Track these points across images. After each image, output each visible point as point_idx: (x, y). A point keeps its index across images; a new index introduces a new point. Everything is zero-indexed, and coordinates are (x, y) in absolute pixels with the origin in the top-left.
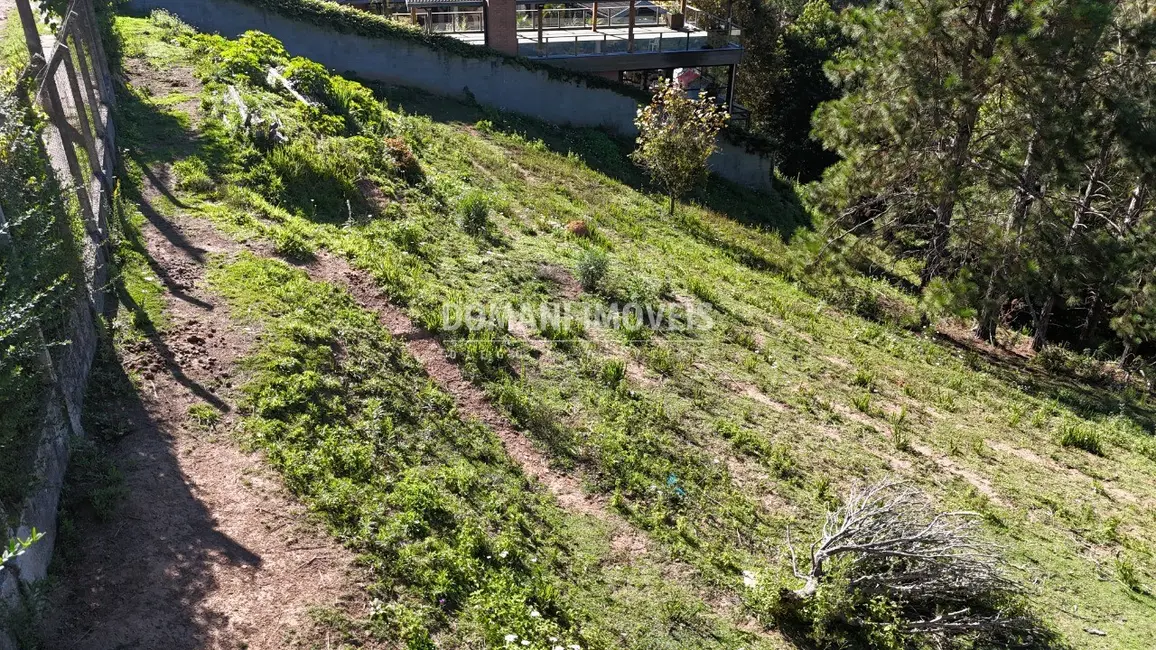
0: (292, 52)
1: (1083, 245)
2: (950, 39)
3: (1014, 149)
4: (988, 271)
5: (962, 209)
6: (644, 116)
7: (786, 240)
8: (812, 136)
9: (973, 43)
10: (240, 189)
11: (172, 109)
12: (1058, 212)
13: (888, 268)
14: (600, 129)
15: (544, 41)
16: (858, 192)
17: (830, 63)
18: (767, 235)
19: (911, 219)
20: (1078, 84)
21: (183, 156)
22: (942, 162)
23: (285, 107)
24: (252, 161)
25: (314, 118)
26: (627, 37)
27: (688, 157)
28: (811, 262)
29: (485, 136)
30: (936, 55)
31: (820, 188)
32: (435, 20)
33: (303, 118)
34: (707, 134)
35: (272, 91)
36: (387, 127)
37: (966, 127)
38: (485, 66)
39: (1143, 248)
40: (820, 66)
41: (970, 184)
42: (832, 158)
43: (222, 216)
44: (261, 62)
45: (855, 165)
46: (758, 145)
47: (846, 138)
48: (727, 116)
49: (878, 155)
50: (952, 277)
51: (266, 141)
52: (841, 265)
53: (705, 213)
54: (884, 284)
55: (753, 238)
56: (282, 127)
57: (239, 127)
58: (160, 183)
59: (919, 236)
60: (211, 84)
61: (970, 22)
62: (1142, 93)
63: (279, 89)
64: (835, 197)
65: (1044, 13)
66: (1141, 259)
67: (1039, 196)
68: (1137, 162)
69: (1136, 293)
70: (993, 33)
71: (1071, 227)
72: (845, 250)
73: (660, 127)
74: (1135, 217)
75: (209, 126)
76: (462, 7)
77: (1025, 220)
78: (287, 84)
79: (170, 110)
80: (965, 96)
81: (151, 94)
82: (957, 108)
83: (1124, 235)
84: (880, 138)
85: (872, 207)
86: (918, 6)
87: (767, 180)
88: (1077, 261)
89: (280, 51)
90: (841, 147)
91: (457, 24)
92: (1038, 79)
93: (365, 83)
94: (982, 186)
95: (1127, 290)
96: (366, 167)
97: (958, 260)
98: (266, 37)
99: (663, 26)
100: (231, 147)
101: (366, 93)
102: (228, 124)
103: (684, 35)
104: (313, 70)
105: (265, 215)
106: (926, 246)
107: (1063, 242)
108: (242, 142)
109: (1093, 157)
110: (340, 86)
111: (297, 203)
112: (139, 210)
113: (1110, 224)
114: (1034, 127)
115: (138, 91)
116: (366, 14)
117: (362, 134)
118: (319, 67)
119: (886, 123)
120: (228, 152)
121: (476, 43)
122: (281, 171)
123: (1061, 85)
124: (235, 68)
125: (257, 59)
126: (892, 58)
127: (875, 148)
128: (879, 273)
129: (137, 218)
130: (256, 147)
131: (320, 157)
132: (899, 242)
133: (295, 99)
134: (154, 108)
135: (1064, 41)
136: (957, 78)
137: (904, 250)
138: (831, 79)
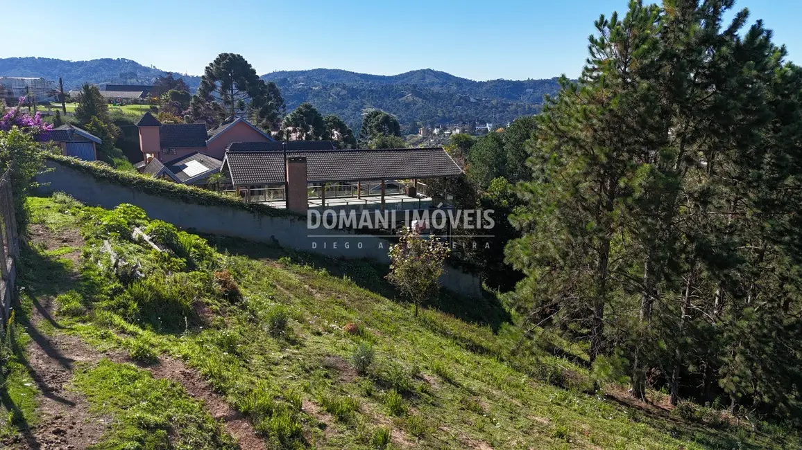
0: (151, 218)
1: (693, 330)
2: (585, 200)
3: (636, 267)
4: (633, 349)
5: (609, 307)
6: (394, 250)
7: (495, 332)
8: (506, 261)
9: (600, 202)
10: (105, 312)
11: (61, 257)
12: (671, 308)
13: (566, 349)
14: (365, 260)
15: (326, 205)
16: (540, 298)
17: (512, 215)
18: (482, 329)
19: (577, 316)
20: (669, 226)
21: (64, 291)
22: (593, 276)
23: (144, 253)
24: (117, 292)
25: (165, 260)
26: (380, 202)
27: (425, 277)
28: (514, 347)
29: (285, 267)
30: (578, 210)
31: (515, 296)
32: (252, 193)
33: (157, 261)
34: (436, 262)
35: (135, 243)
36: (216, 264)
37: (604, 253)
38: (286, 222)
39: (730, 331)
40: (506, 217)
41: (612, 290)
42: (520, 276)
43: (90, 333)
44: (129, 224)
45: (536, 280)
46: (470, 268)
47: (527, 263)
48: (449, 250)
49: (550, 273)
50: (611, 354)
51: (128, 278)
52: (535, 349)
53: (439, 315)
54: (565, 361)
55: (473, 331)
56: (141, 267)
57: (109, 268)
58: (44, 312)
59: (583, 326)
60: (91, 240)
61: (596, 190)
62: (709, 231)
63: (140, 241)
64: (525, 301)
65: (640, 184)
66: (730, 338)
67: (657, 297)
68: (714, 274)
69: (731, 361)
70: (612, 196)
71: (680, 317)
72: (536, 337)
73: (405, 258)
74: (720, 310)
75: (87, 269)
76: (270, 185)
77: (651, 314)
78: (147, 238)
79: (59, 259)
80: (601, 235)
81: (46, 248)
82: (596, 242)
83: (716, 322)
84: (550, 262)
85: (550, 307)
86: (563, 181)
87: (478, 290)
88: (689, 340)
89: (143, 216)
90: (526, 268)
91: (267, 196)
92: (644, 223)
93: (202, 235)
94: (620, 291)
95: (726, 359)
96: (199, 293)
97: (612, 341)
98: (134, 208)
99: (403, 194)
100: (101, 283)
101: (202, 242)
102: (101, 266)
103: (418, 200)
104: (166, 228)
105: (123, 331)
106: (590, 333)
107: (678, 328)
108: (110, 279)
109: (685, 272)
110: (184, 238)
111: (148, 321)
112: (26, 332)
113: (705, 314)
114: (646, 253)
115: (37, 247)
116: (205, 191)
117: (198, 270)
118: (170, 226)
119: (553, 252)
120: (99, 287)
121: (280, 207)
122: (138, 298)
123: (658, 227)
124: (110, 228)
125: (126, 222)
126: (551, 212)
127: (548, 268)
128: (561, 353)
129: (23, 336)
130: (120, 282)
131: (167, 287)
132: (571, 331)
133: (152, 247)
134: (48, 258)
135: (656, 201)
136: (594, 224)
137: (575, 337)
138: (514, 226)
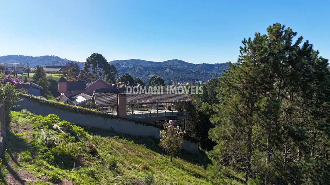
0: (61, 120)
1: (289, 168)
2: (241, 112)
3: (263, 140)
4: (264, 176)
5: (253, 157)
6: (162, 133)
7: (205, 168)
8: (209, 138)
9: (247, 113)
10: (40, 160)
11: (23, 136)
12: (279, 157)
13: (236, 176)
14: (150, 137)
15: (134, 114)
16: (224, 153)
17: (211, 118)
18: (200, 167)
19: (240, 161)
20: (276, 123)
21: (24, 151)
22: (245, 144)
23: (58, 135)
24: (45, 151)
25: (66, 137)
26: (156, 112)
27: (175, 144)
28: (213, 175)
29: (116, 140)
30: (238, 116)
31: (213, 152)
32: (104, 109)
33: (63, 137)
34: (180, 138)
35: (54, 130)
36: (88, 139)
37: (250, 134)
38: (117, 121)
39: (304, 167)
40: (209, 119)
41: (254, 150)
42: (215, 144)
43: (33, 169)
44: (52, 122)
45: (222, 145)
46: (194, 140)
47: (218, 138)
48: (185, 133)
49: (227, 142)
50: (254, 178)
51: (50, 145)
52: (222, 175)
53: (181, 161)
54: (235, 181)
55: (196, 168)
56: (56, 141)
57: (43, 141)
58: (15, 160)
59: (242, 165)
60: (36, 129)
61: (245, 108)
62: (293, 125)
63: (57, 129)
64: (218, 155)
65: (263, 105)
66: (305, 171)
67: (273, 153)
68: (296, 143)
69: (306, 181)
70: (252, 110)
71: (283, 162)
72: (222, 170)
73: (167, 136)
74: (300, 158)
75: (34, 141)
76: (111, 106)
77: (271, 160)
78: (59, 128)
79: (22, 137)
80: (248, 126)
81: (17, 133)
82: (246, 129)
83: (298, 164)
84: (228, 138)
85: (228, 157)
86: (232, 104)
87: (198, 150)
88: (288, 172)
89: (58, 119)
90: (217, 140)
91: (110, 110)
92: (266, 122)
93: (82, 127)
94: (257, 150)
95: (304, 180)
96: (80, 151)
97: (255, 172)
98: (54, 115)
99: (166, 109)
100: (39, 147)
101: (82, 130)
102: (39, 140)
103: (172, 112)
104: (67, 124)
105: (47, 168)
106: (245, 169)
107: (283, 166)
108: (43, 145)
109: (284, 142)
110: (75, 128)
111: (58, 163)
112: (6, 168)
113: (294, 161)
114: (267, 134)
115: (13, 132)
116: (84, 108)
117: (80, 142)
118: (69, 123)
119: (228, 134)
120: (38, 149)
121: (115, 115)
122: (54, 154)
123: (272, 123)
124: (44, 124)
125: (51, 121)
126: (227, 117)
127: (226, 140)
128: (233, 177)
129: (5, 171)
130: (47, 147)
131: (67, 149)
132: (237, 168)
133: (61, 132)
134: (17, 136)
135: (270, 112)
136: (245, 122)
137: (239, 170)
138: (212, 122)
